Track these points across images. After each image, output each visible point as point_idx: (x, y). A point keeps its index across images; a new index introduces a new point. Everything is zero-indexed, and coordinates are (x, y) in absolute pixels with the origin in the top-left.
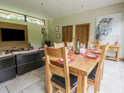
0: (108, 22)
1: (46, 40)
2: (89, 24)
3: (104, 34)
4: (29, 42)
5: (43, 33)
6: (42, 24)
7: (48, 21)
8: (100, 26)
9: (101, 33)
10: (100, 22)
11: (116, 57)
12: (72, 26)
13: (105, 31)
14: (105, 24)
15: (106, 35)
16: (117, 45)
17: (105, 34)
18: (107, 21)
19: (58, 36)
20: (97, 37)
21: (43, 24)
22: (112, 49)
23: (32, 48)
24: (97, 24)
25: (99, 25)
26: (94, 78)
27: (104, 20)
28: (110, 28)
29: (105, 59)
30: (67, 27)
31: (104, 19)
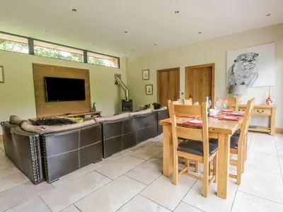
0: (250, 61)
1: (124, 99)
2: (214, 64)
3: (243, 84)
4: (92, 102)
5: (116, 83)
6: (113, 66)
7: (127, 59)
8: (235, 68)
9: (238, 82)
10: (235, 61)
11: (270, 127)
12: (177, 70)
13: (245, 77)
14: (245, 64)
15: (247, 86)
16: (270, 104)
17: (246, 83)
18: (249, 59)
19: (148, 90)
20: (231, 89)
21: (117, 66)
22: (260, 111)
23: (98, 114)
24: (229, 66)
25: (233, 67)
26: (237, 146)
27: (243, 57)
28: (254, 72)
29: (249, 131)
30: (168, 71)
31: (242, 55)
